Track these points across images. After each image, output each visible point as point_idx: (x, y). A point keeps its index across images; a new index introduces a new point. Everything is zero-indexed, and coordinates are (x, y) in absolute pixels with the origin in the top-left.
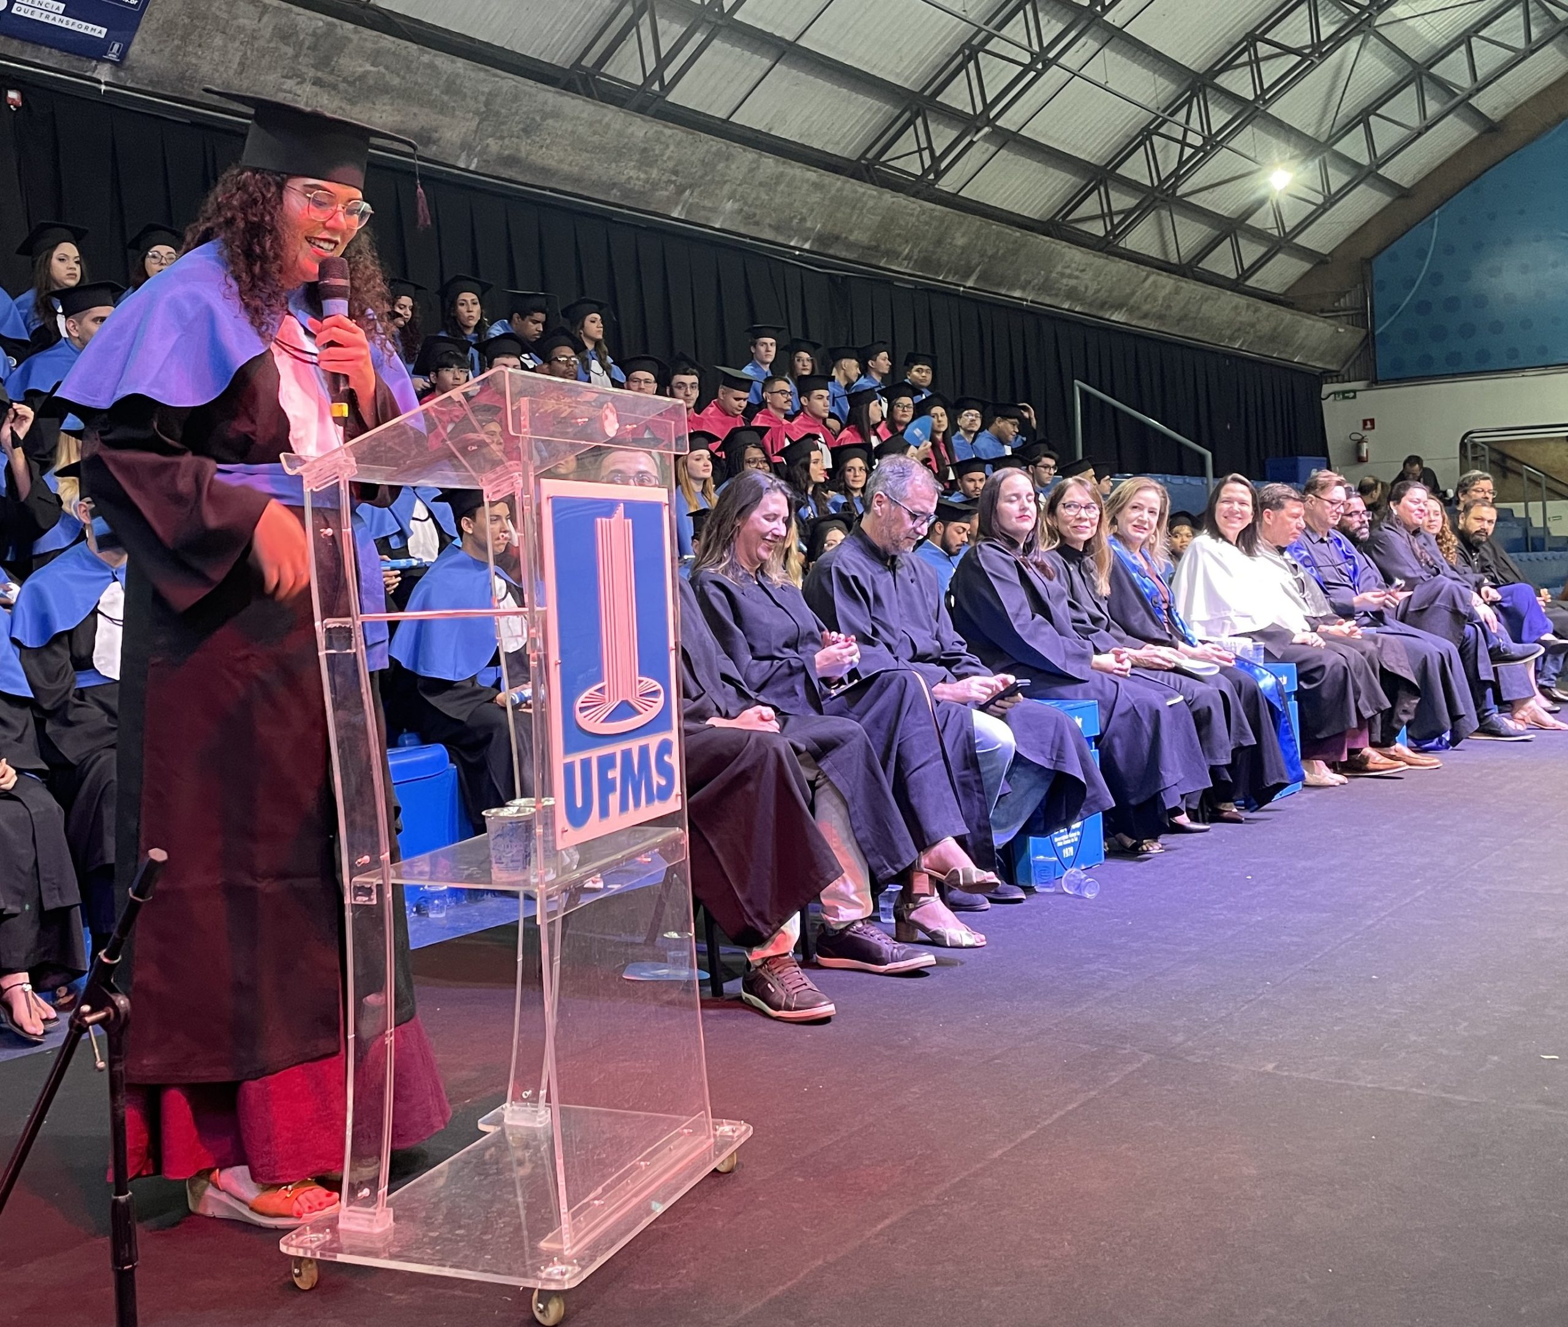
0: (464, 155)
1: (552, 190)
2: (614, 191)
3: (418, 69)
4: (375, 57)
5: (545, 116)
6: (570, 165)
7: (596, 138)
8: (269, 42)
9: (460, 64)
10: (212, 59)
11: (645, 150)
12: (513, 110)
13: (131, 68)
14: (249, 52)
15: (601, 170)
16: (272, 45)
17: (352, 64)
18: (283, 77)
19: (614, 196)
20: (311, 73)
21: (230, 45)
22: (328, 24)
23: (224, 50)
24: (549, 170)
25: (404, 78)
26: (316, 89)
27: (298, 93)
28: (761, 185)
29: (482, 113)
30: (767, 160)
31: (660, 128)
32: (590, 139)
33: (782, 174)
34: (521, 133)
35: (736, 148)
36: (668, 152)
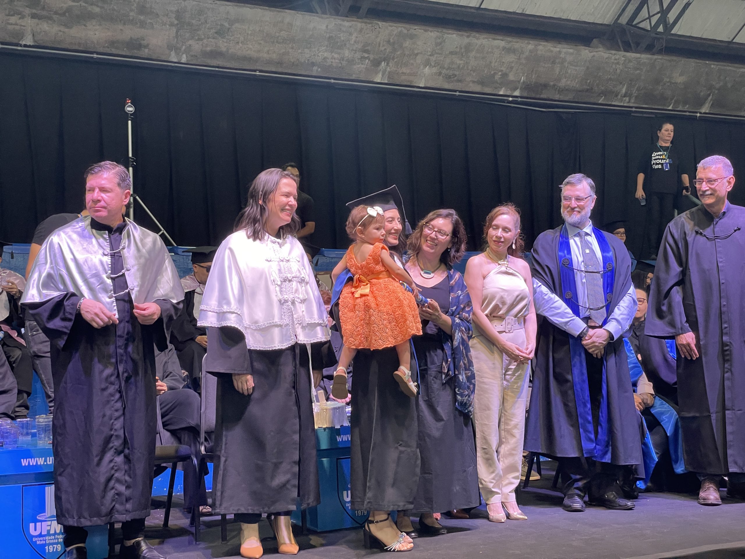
0: (173, 53)
2: (315, 68)
12: (202, 21)
27: (23, 24)
28: (451, 53)
29: (177, 24)
30: (450, 36)
31: (339, 22)
32: (277, 34)
33: (469, 44)
34: (216, 35)
35: (417, 30)
36: (353, 38)
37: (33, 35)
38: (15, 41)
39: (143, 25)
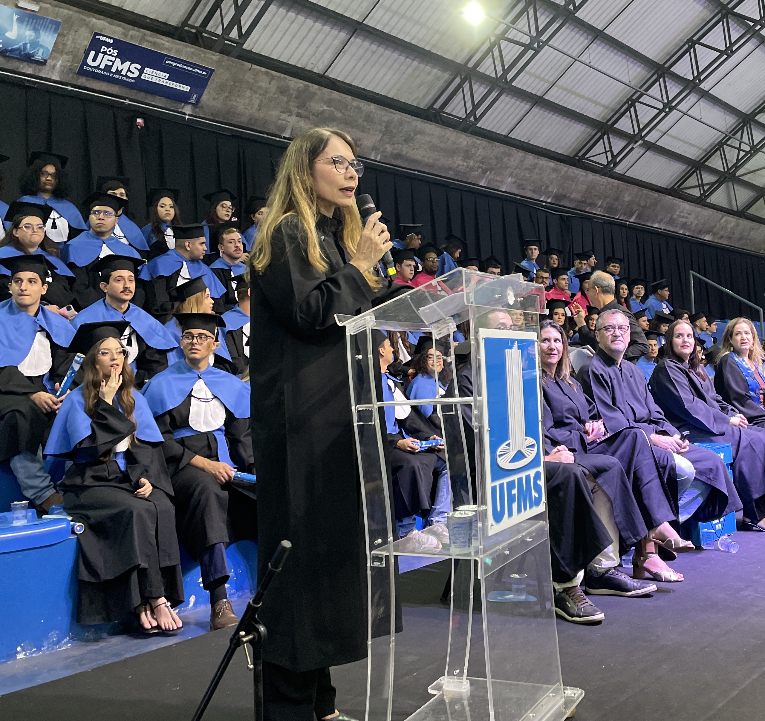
0: (373, 153)
1: (418, 171)
2: (451, 172)
3: (351, 108)
4: (329, 102)
5: (417, 133)
6: (428, 158)
7: (442, 145)
8: (274, 94)
9: (373, 107)
10: (244, 103)
11: (467, 151)
12: (399, 130)
13: (202, 107)
14: (263, 99)
15: (445, 161)
16: (276, 96)
17: (317, 106)
18: (281, 112)
19: (451, 174)
20: (296, 110)
21: (254, 96)
22: (305, 86)
23: (251, 98)
24: (417, 161)
25: (343, 114)
26: (298, 118)
27: (289, 120)
28: (526, 169)
29: (384, 131)
30: (529, 157)
31: (475, 140)
32: (439, 145)
33: (537, 164)
34: (403, 142)
35: (514, 150)
36: (479, 152)
37: (292, 130)
38: (278, 133)
39: (363, 129)
